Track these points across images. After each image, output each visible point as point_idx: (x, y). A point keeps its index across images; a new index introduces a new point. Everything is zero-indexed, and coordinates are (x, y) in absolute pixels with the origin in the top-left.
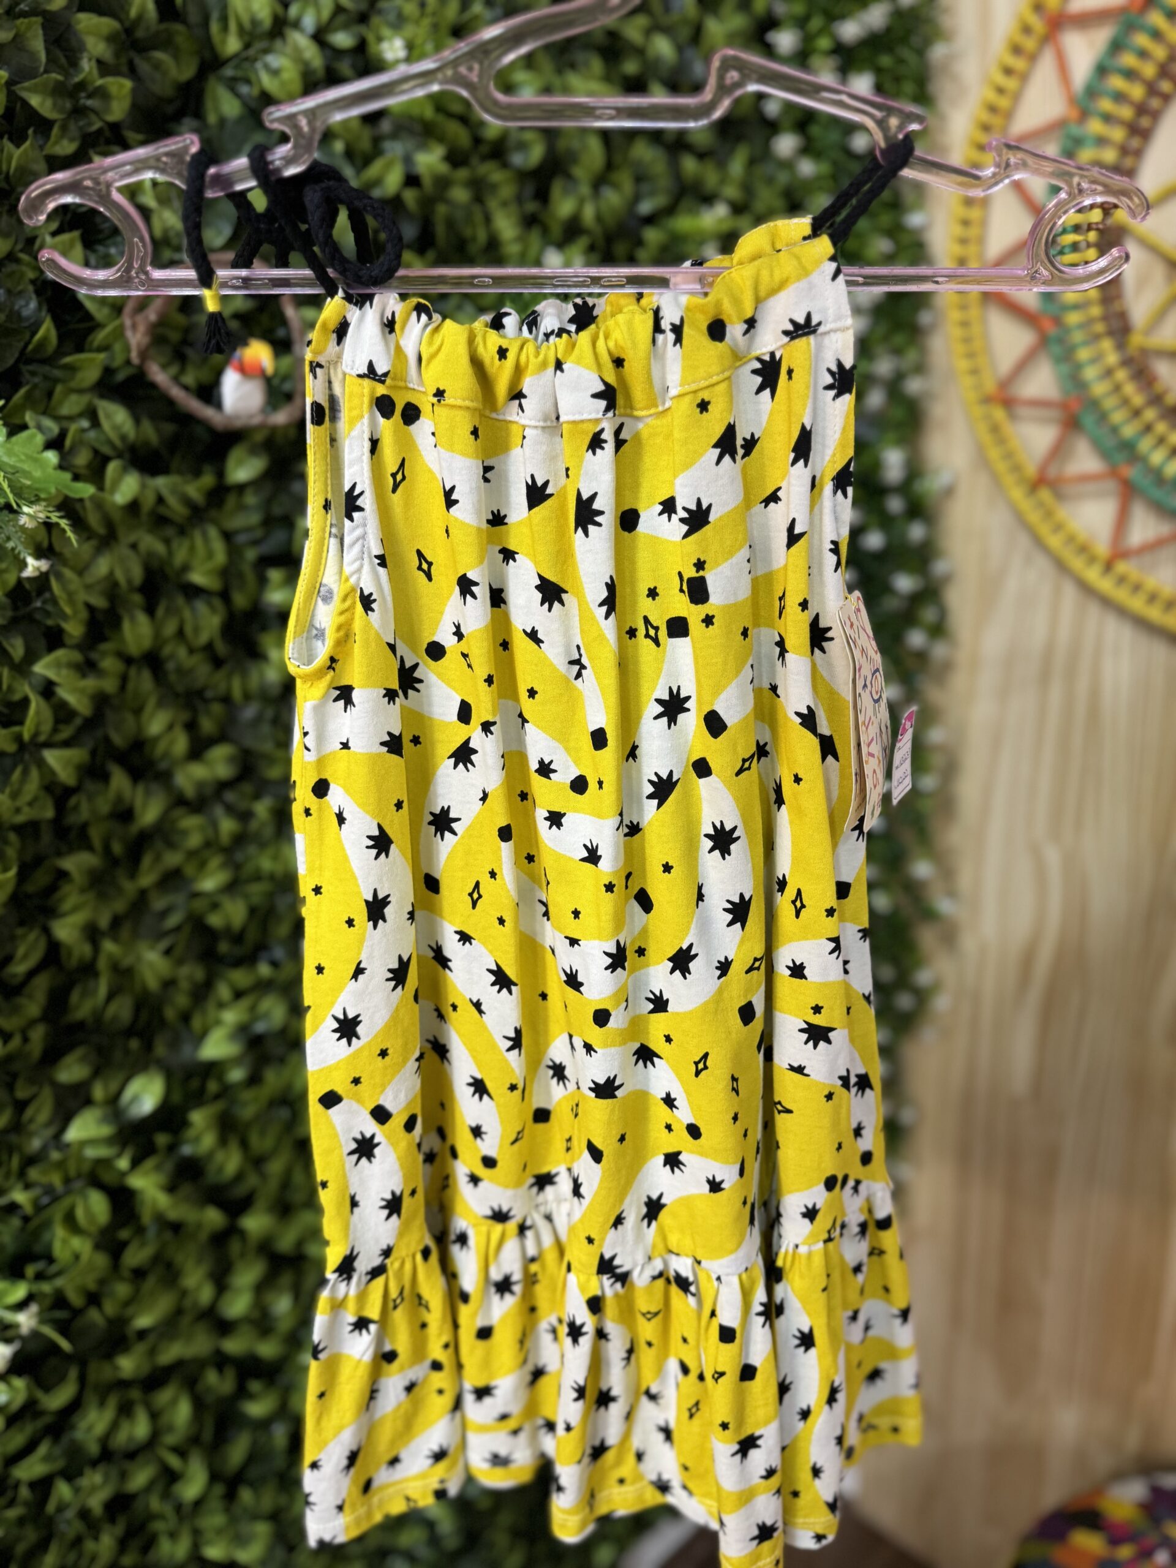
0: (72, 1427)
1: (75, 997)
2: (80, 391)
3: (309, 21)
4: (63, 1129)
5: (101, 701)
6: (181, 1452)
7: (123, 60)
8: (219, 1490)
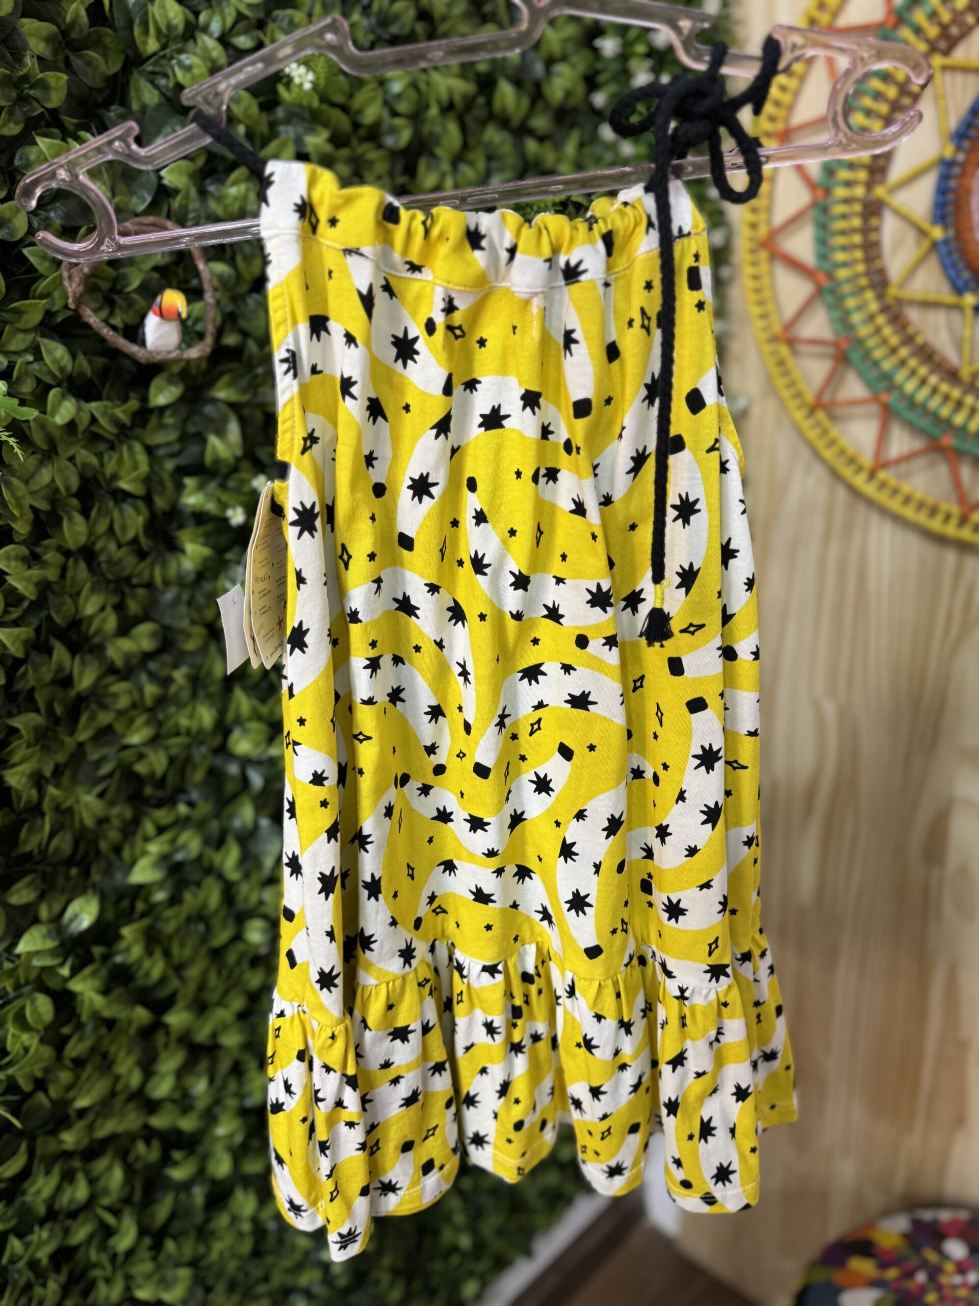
0: (24, 1193)
1: (23, 834)
2: (25, 331)
3: (216, 27)
4: (14, 944)
5: (44, 587)
6: (116, 1212)
7: (61, 57)
8: (147, 1241)
